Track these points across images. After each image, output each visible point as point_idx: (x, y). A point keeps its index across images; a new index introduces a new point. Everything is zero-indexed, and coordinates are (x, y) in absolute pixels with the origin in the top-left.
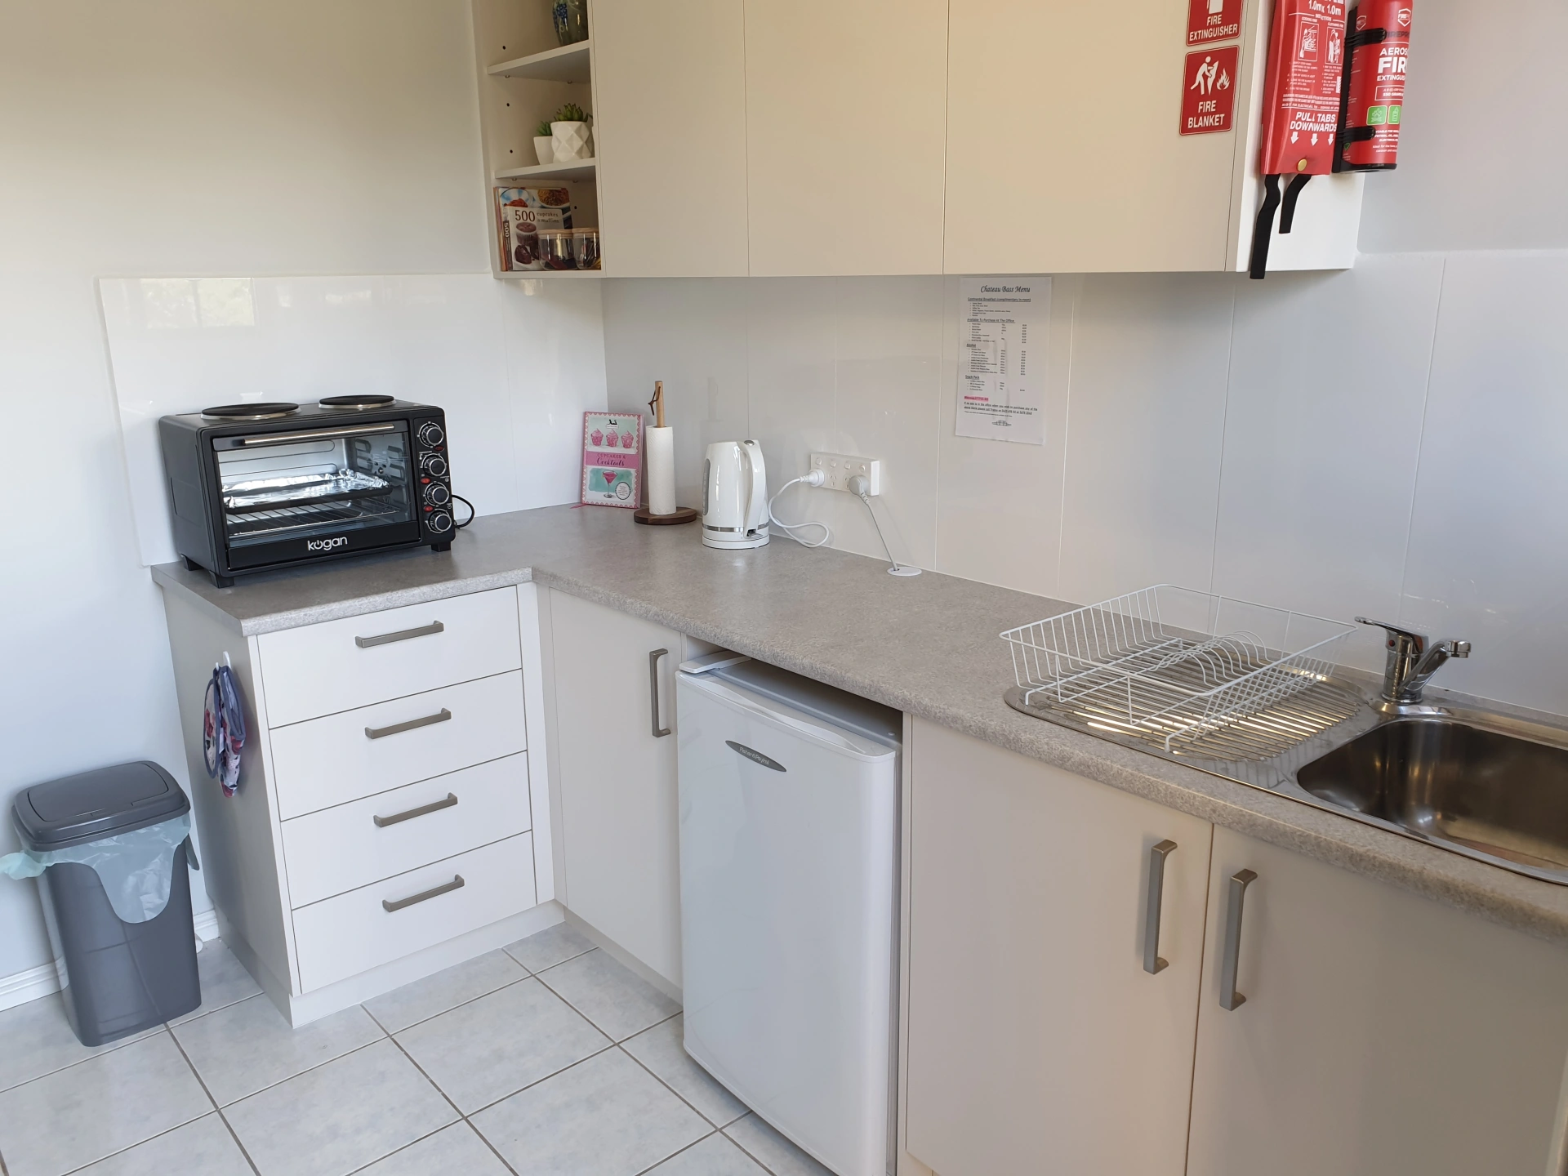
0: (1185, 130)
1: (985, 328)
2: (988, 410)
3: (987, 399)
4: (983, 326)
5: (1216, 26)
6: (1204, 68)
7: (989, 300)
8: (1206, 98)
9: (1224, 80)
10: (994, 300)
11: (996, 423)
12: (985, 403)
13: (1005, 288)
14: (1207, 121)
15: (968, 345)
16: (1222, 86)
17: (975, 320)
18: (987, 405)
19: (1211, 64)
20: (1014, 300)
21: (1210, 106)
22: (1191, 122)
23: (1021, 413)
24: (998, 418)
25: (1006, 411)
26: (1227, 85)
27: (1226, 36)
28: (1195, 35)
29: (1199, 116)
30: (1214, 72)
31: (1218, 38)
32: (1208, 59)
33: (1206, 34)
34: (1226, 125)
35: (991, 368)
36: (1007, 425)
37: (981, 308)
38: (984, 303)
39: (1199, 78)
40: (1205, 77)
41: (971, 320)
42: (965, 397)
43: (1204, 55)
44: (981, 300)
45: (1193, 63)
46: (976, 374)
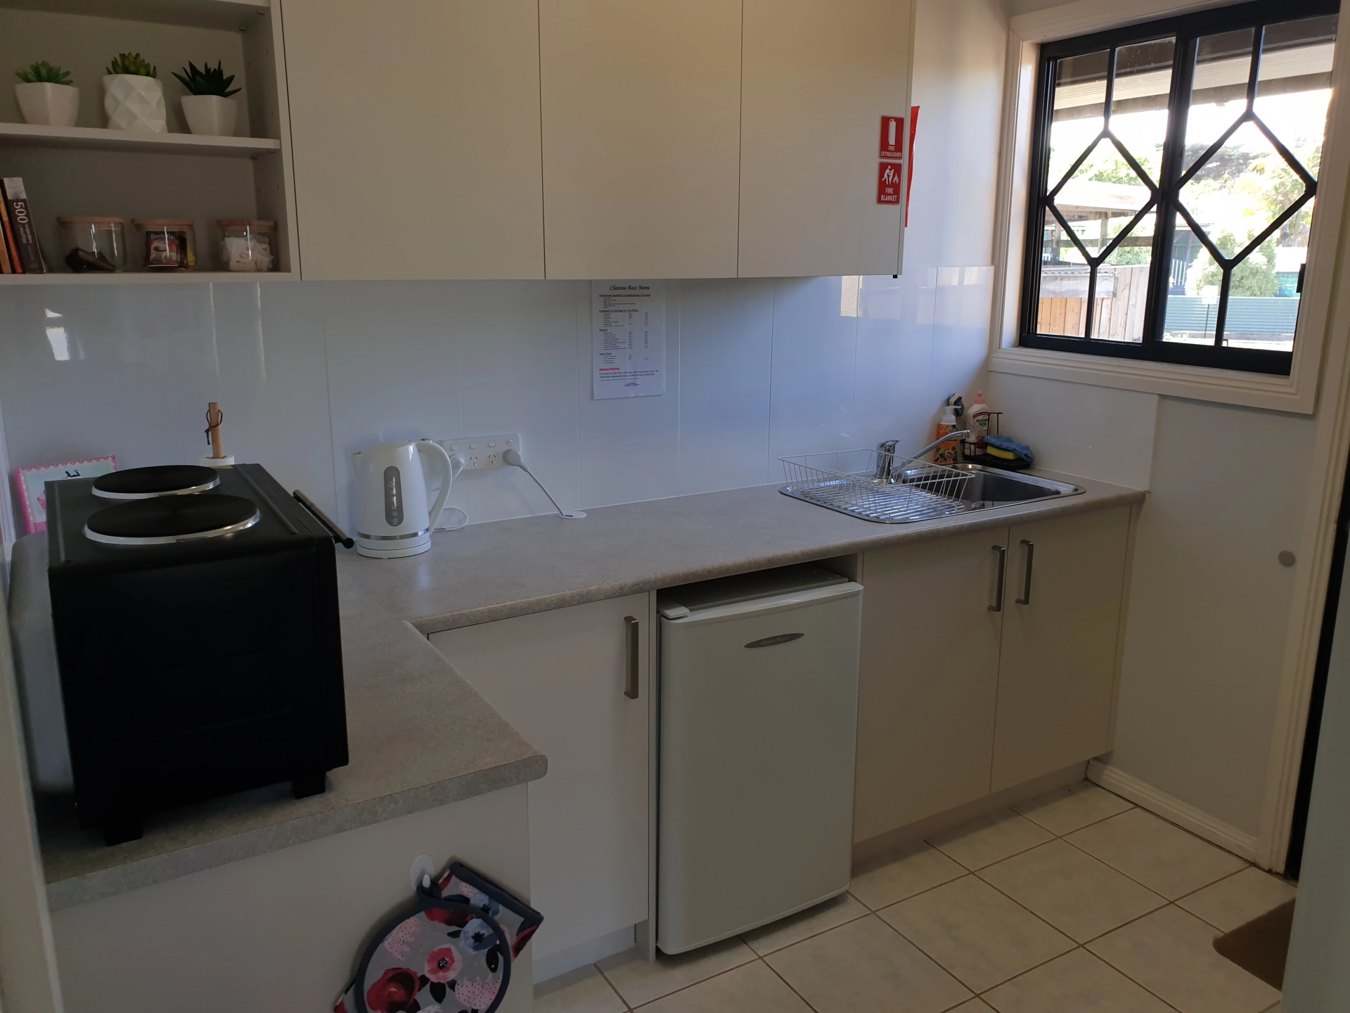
0: (880, 201)
1: (613, 316)
2: (620, 376)
3: (618, 369)
4: (612, 315)
5: (892, 151)
6: (887, 171)
7: (617, 296)
8: (889, 186)
9: (896, 178)
10: (621, 296)
11: (627, 385)
12: (617, 371)
13: (630, 286)
14: (889, 198)
15: (601, 330)
16: (896, 182)
17: (606, 311)
18: (619, 373)
19: (890, 170)
20: (638, 296)
21: (890, 190)
22: (883, 197)
23: (646, 375)
24: (629, 381)
25: (634, 375)
26: (898, 182)
27: (896, 158)
28: (884, 153)
29: (887, 194)
30: (892, 174)
31: (893, 158)
32: (889, 167)
33: (888, 154)
34: (897, 202)
35: (621, 346)
36: (636, 385)
37: (611, 302)
38: (613, 298)
39: (886, 176)
40: (888, 176)
41: (603, 311)
42: (601, 370)
43: (888, 164)
44: (611, 296)
45: (883, 167)
46: (609, 351)
